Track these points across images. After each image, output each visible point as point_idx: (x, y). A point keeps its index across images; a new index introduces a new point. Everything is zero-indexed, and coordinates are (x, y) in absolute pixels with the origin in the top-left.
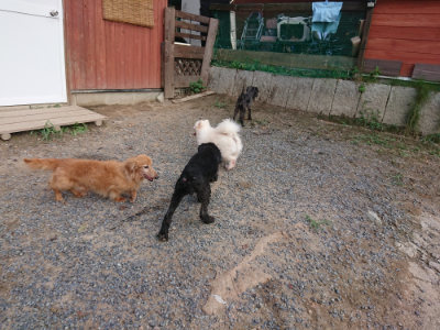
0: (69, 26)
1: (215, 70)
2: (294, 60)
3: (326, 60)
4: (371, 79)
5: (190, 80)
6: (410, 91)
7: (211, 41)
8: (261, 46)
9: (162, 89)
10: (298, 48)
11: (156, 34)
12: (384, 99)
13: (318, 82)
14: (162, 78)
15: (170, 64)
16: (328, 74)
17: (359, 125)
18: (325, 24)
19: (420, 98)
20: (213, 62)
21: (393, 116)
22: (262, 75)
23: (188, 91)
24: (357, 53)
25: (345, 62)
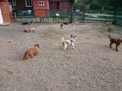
0: (2, 15)
1: (17, 19)
2: (27, 17)
3: (31, 16)
4: (36, 18)
5: (14, 20)
6: (40, 19)
7: (15, 15)
8: (21, 15)
9: (12, 22)
10: (27, 15)
11: (10, 15)
12: (38, 19)
13: (31, 19)
14: (11, 20)
15: (12, 19)
16: (32, 18)
17: (37, 22)
18: (30, 13)
19: (41, 19)
20: (16, 18)
21: (39, 21)
22: (24, 19)
23: (15, 22)
24: (34, 15)
25: (33, 16)
